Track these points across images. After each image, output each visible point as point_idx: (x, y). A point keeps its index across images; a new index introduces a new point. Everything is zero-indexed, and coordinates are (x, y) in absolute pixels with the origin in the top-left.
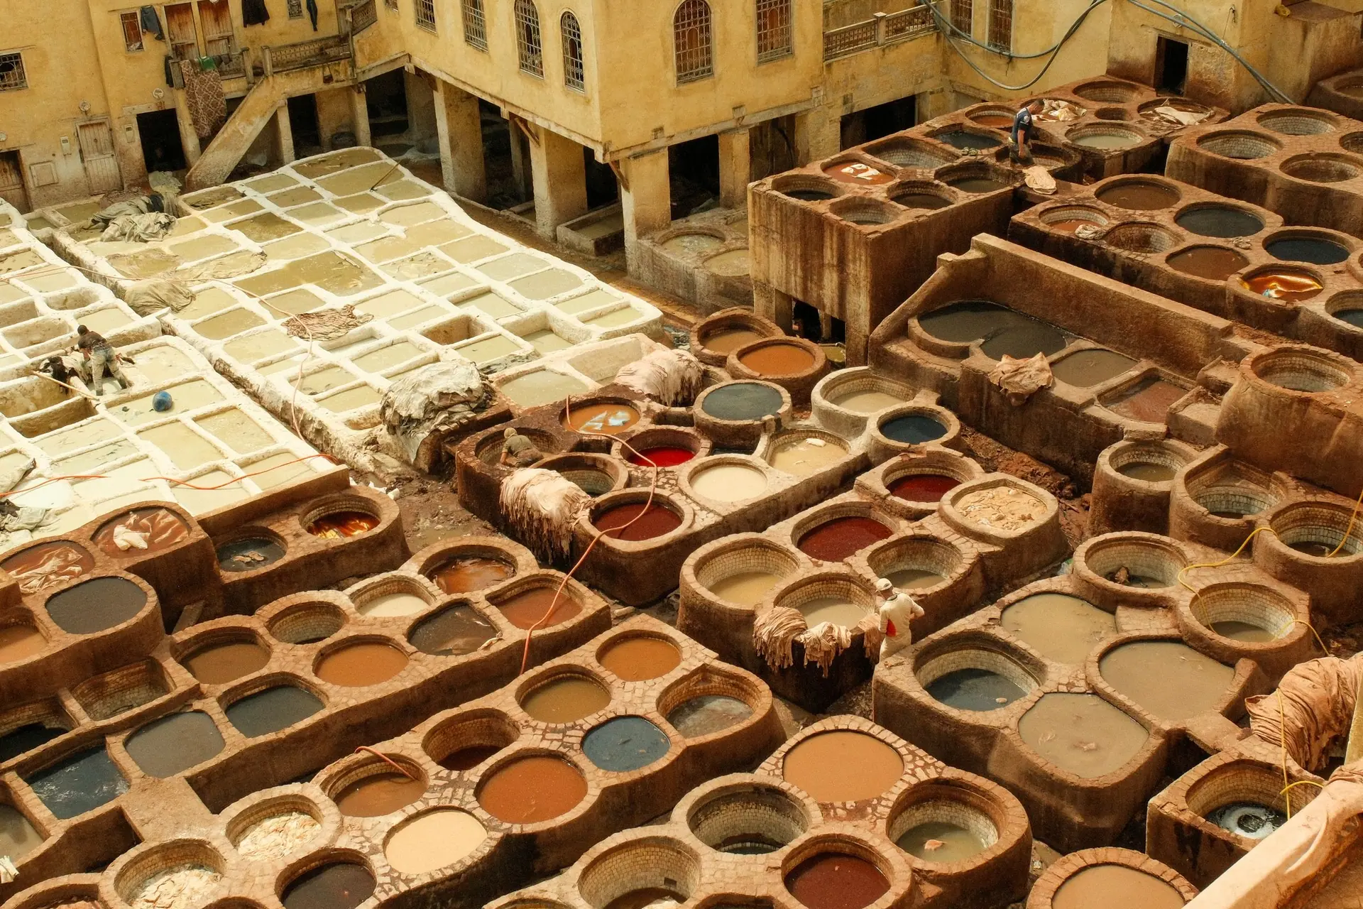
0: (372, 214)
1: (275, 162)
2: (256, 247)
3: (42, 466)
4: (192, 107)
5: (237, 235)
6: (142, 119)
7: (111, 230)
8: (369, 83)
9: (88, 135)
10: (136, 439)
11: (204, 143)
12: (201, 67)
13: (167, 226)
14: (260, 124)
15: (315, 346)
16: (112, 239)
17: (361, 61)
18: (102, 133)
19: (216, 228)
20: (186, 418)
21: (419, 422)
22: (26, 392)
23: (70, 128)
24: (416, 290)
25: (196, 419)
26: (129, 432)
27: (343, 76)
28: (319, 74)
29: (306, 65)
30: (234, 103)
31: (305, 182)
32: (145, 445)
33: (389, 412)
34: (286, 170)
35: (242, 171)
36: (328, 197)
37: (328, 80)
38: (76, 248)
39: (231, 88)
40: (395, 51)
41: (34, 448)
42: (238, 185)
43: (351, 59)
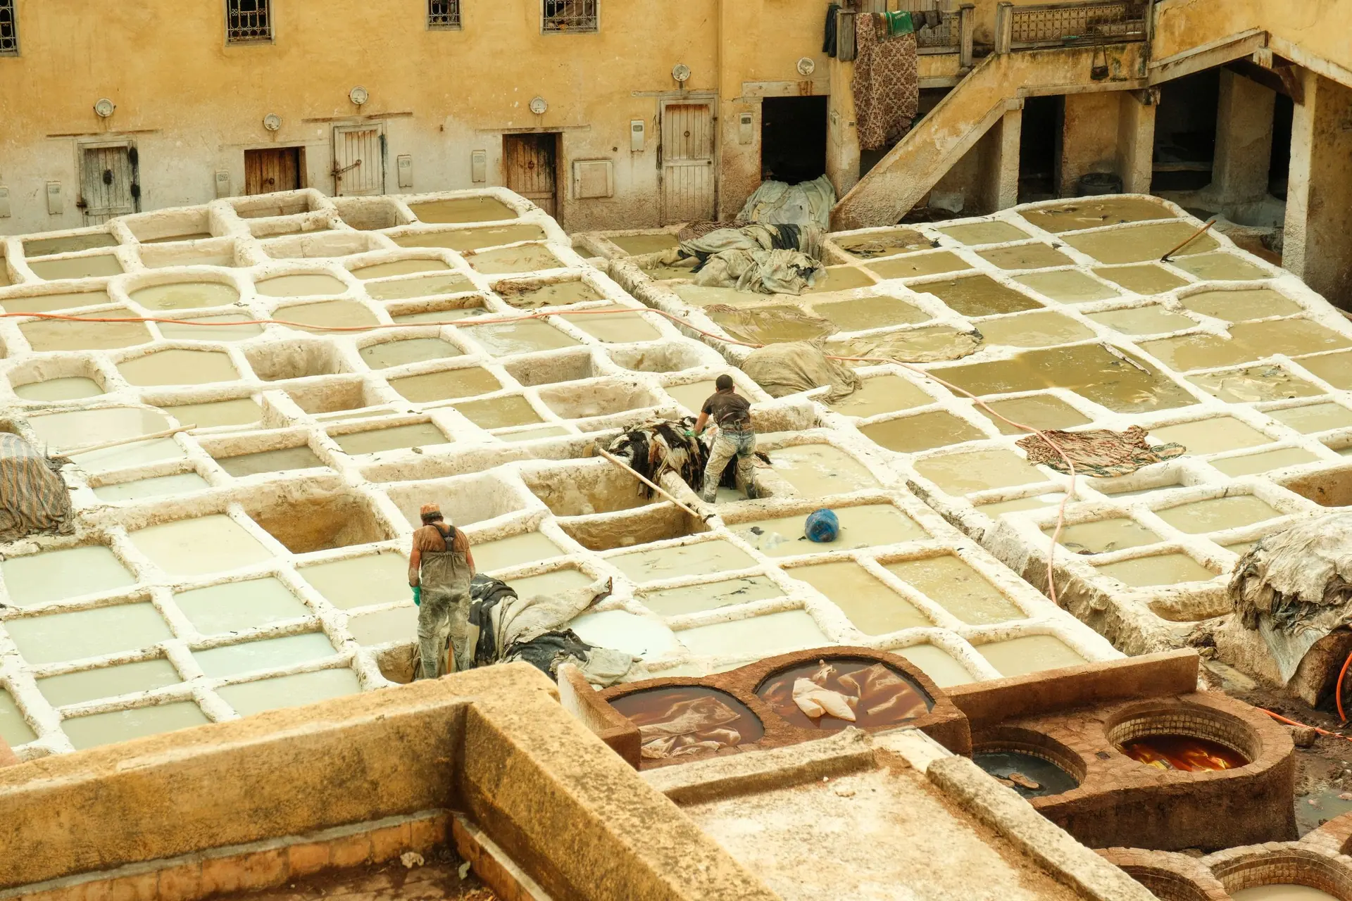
0: (1169, 298)
1: (980, 203)
2: (964, 323)
3: (621, 592)
4: (861, 94)
5: (928, 301)
6: (770, 105)
7: (713, 268)
8: (1167, 88)
9: (677, 123)
10: (783, 577)
11: (869, 158)
12: (888, 27)
13: (808, 273)
14: (972, 135)
15: (1081, 483)
16: (714, 283)
17: (1162, 47)
18: (699, 124)
19: (895, 288)
20: (867, 558)
21: (1313, 608)
22: (585, 483)
23: (650, 107)
24: (1260, 420)
25: (885, 562)
26: (769, 564)
27: (1125, 67)
28: (1086, 62)
29: (1067, 45)
30: (932, 96)
31: (1048, 238)
32: (799, 589)
33: (1252, 586)
34: (1010, 215)
35: (924, 212)
36: (1084, 262)
37: (1099, 74)
38: (651, 290)
39: (932, 70)
40: (1238, 25)
41: (601, 563)
42: (924, 228)
43: (1145, 44)
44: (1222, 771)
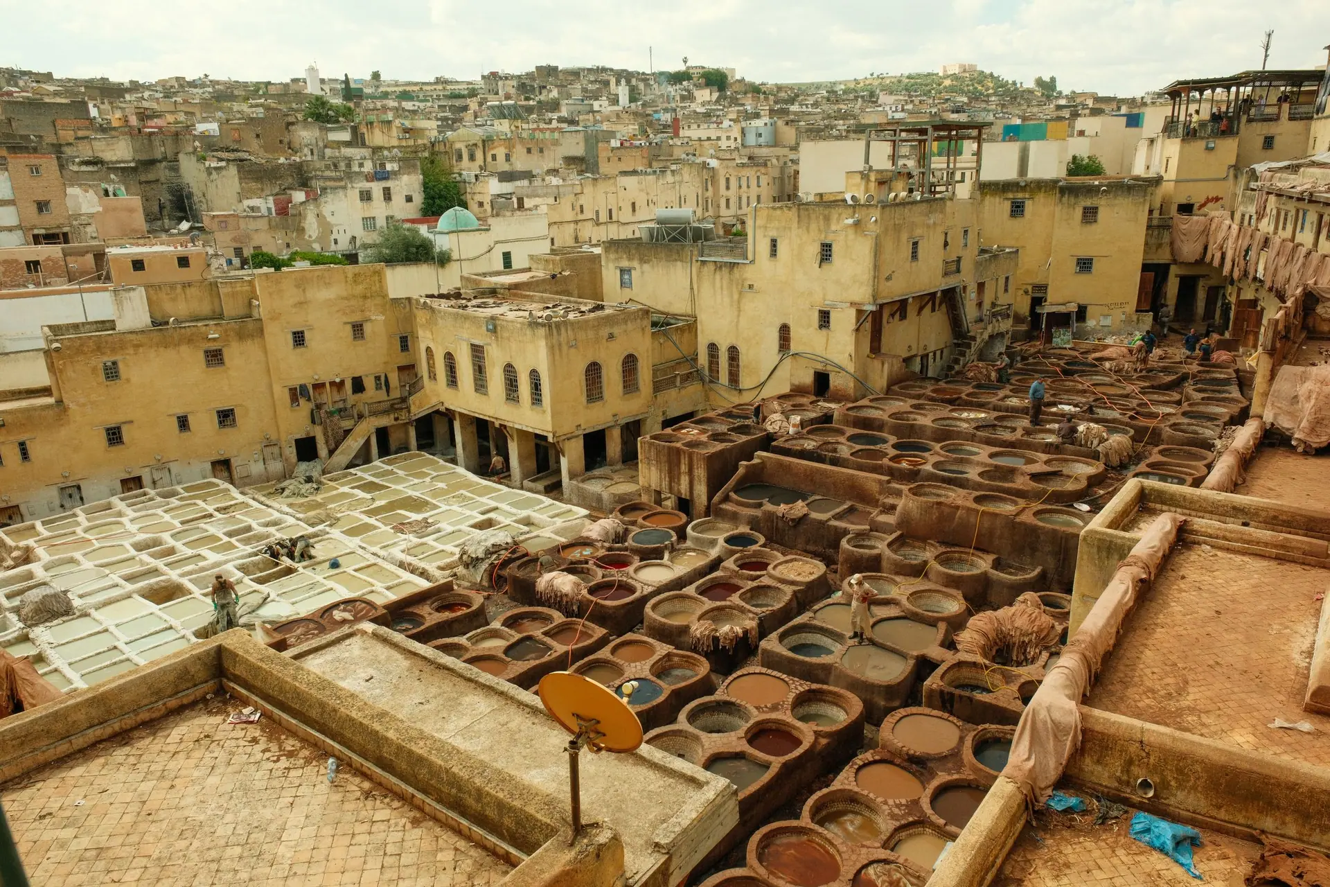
0: (428, 479)
1: (368, 460)
2: (369, 496)
3: (272, 596)
4: (325, 434)
5: (356, 491)
6: (297, 441)
7: (286, 493)
8: (418, 420)
9: (269, 450)
10: (325, 582)
11: (331, 452)
12: (330, 414)
13: (317, 489)
14: (361, 441)
15: (411, 537)
16: (288, 497)
17: (413, 409)
18: (276, 450)
19: (346, 489)
20: (350, 570)
21: (483, 560)
22: (255, 564)
23: (259, 447)
24: (460, 510)
25: (356, 570)
26: (319, 578)
27: (404, 417)
28: (392, 416)
29: (386, 412)
30: (347, 432)
31: (390, 468)
32: (330, 584)
33: (465, 557)
34: (377, 463)
35: (351, 465)
36: (401, 473)
37: (396, 419)
38: (268, 502)
39: (346, 424)
40: (434, 401)
41: (265, 589)
42: (352, 470)
43: (408, 409)
44: (465, 611)
